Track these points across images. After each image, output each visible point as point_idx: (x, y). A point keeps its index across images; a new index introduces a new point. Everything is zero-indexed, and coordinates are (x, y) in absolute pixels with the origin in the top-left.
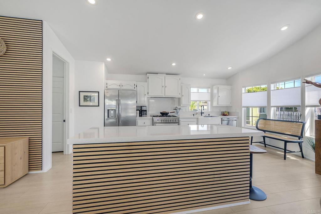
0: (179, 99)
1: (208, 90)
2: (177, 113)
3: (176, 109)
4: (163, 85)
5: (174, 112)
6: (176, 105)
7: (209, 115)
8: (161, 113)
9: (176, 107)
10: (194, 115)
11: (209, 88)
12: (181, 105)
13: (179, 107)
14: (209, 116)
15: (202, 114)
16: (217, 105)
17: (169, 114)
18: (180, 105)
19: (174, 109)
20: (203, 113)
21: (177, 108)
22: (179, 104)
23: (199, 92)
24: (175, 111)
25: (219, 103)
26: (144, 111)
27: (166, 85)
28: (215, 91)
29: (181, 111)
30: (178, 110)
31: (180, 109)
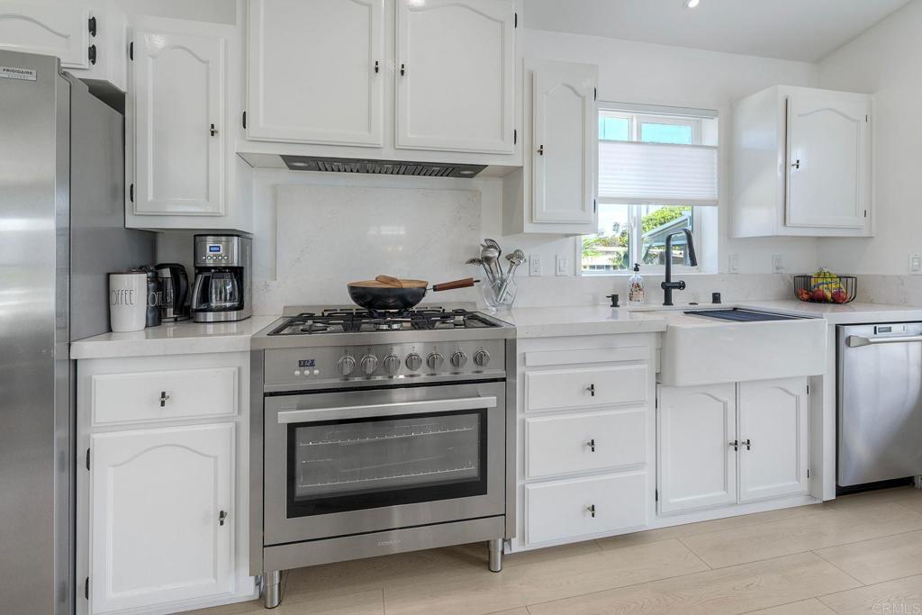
0: (511, 176)
2: (499, 286)
3: (488, 260)
4: (381, 54)
5: (468, 283)
6: (491, 229)
7: (716, 298)
8: (358, 293)
9: (491, 245)
10: (615, 299)
11: (710, 113)
12: (528, 228)
13: (508, 245)
14: (716, 306)
15: (674, 292)
16: (782, 232)
17: (431, 300)
18: (521, 230)
19: (473, 261)
20: (681, 286)
21: (493, 253)
22: (512, 221)
23: (644, 139)
24: (478, 272)
25: (793, 218)
26: (220, 271)
27: (405, 57)
28: (758, 135)
29: (522, 270)
30: (505, 267)
31: (515, 258)
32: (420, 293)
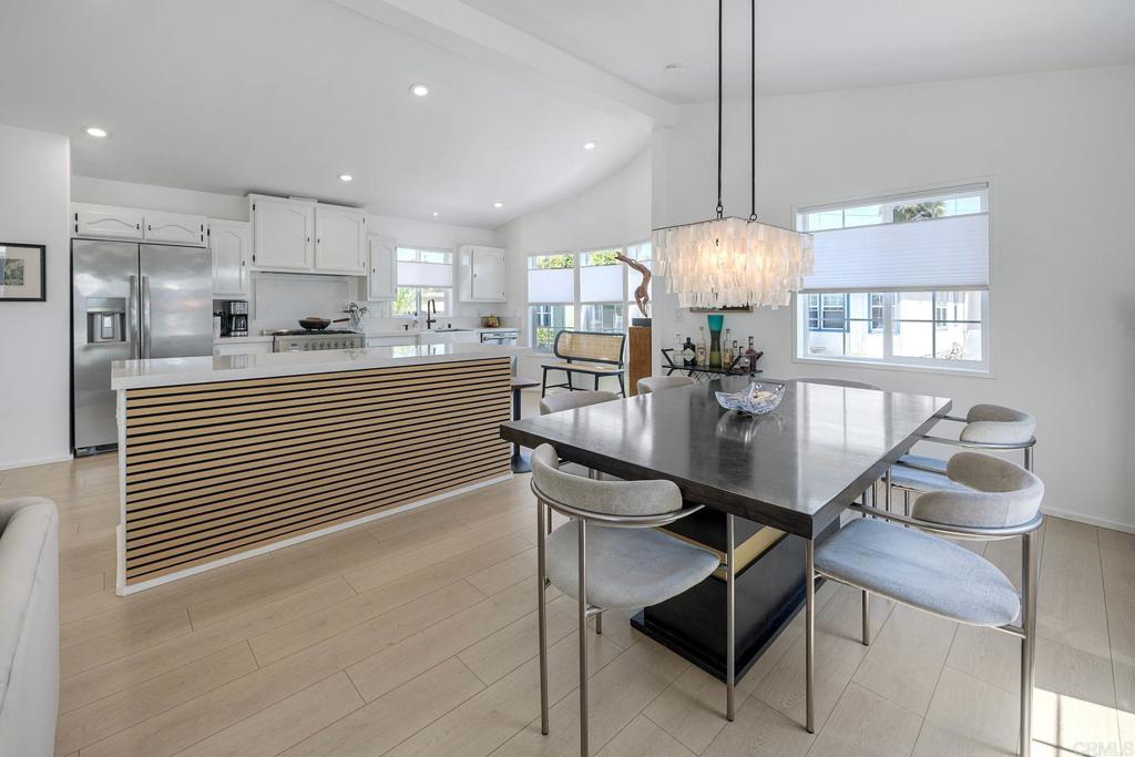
0: (362, 280)
1: (446, 259)
2: (356, 321)
3: (353, 311)
4: (310, 236)
5: (346, 320)
6: (352, 299)
7: (449, 326)
8: (303, 323)
9: (353, 305)
10: (407, 325)
11: (450, 250)
12: (369, 299)
13: (360, 305)
14: (449, 329)
15: (431, 323)
16: (471, 300)
17: (332, 327)
18: (366, 300)
19: (347, 311)
20: (434, 321)
21: (354, 308)
22: (362, 296)
23: (422, 260)
24: (348, 315)
25: (475, 295)
27: (319, 235)
28: (465, 261)
29: (366, 315)
30: (360, 314)
31: (363, 310)
32: (327, 324)
